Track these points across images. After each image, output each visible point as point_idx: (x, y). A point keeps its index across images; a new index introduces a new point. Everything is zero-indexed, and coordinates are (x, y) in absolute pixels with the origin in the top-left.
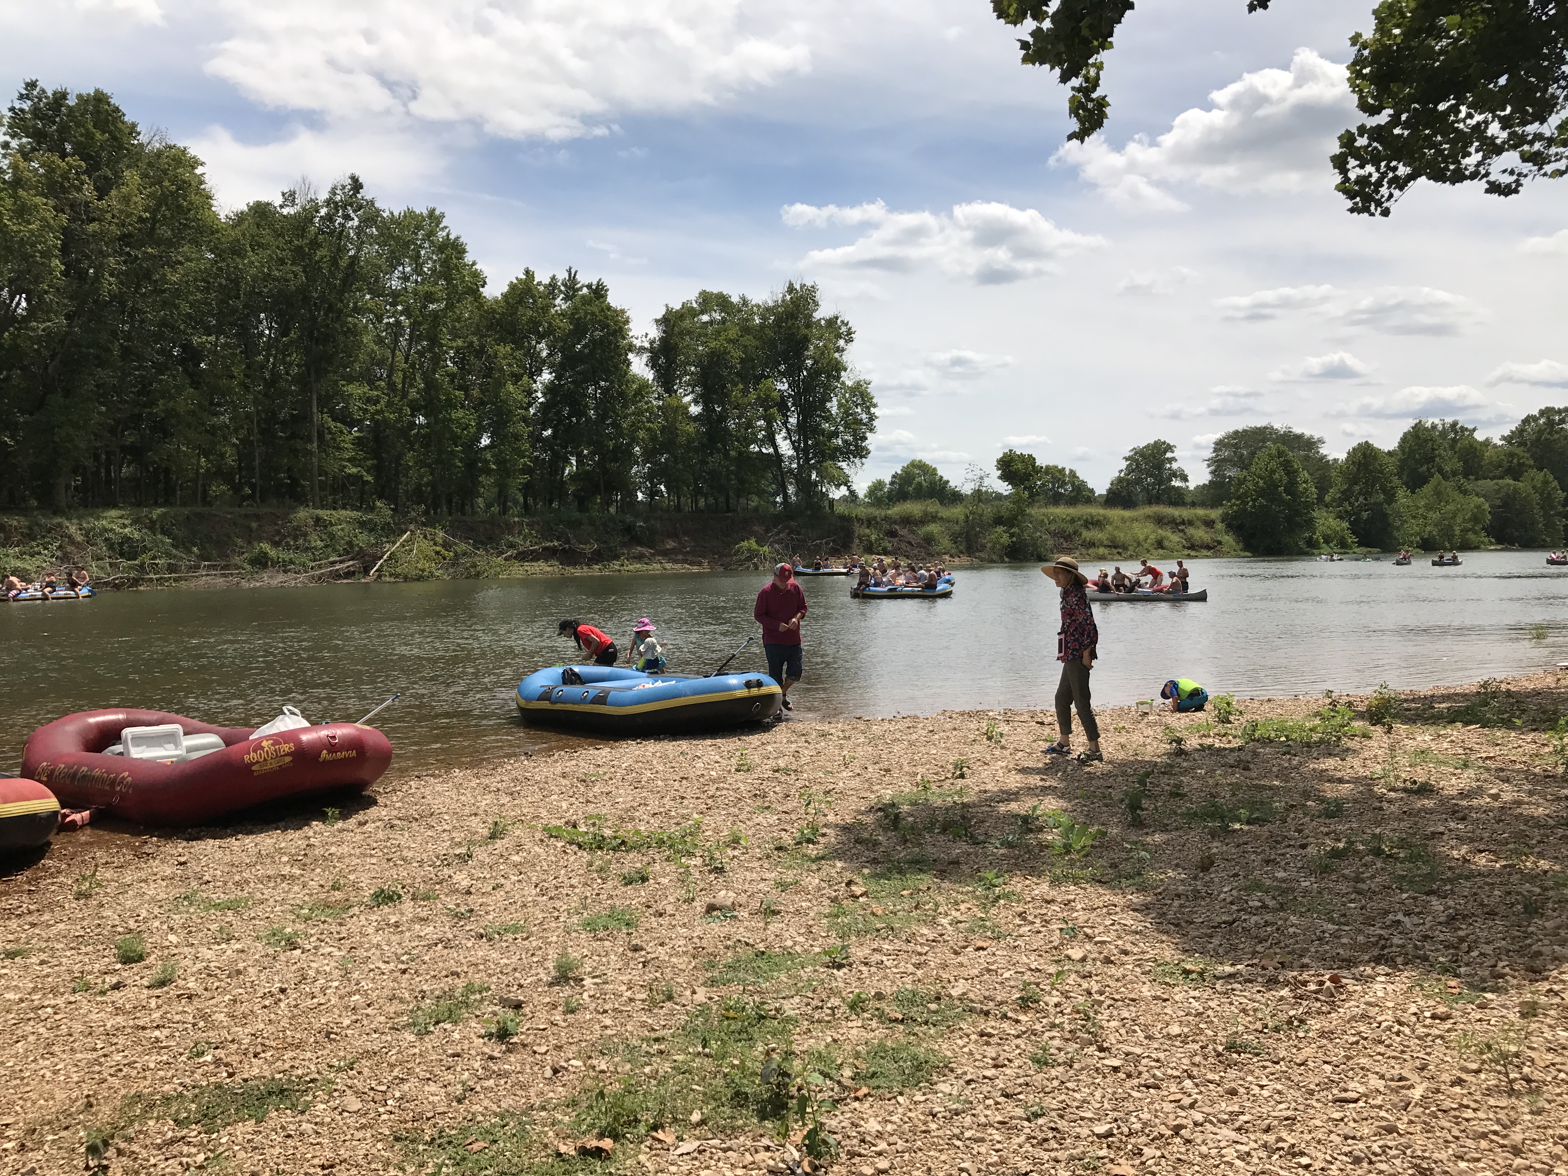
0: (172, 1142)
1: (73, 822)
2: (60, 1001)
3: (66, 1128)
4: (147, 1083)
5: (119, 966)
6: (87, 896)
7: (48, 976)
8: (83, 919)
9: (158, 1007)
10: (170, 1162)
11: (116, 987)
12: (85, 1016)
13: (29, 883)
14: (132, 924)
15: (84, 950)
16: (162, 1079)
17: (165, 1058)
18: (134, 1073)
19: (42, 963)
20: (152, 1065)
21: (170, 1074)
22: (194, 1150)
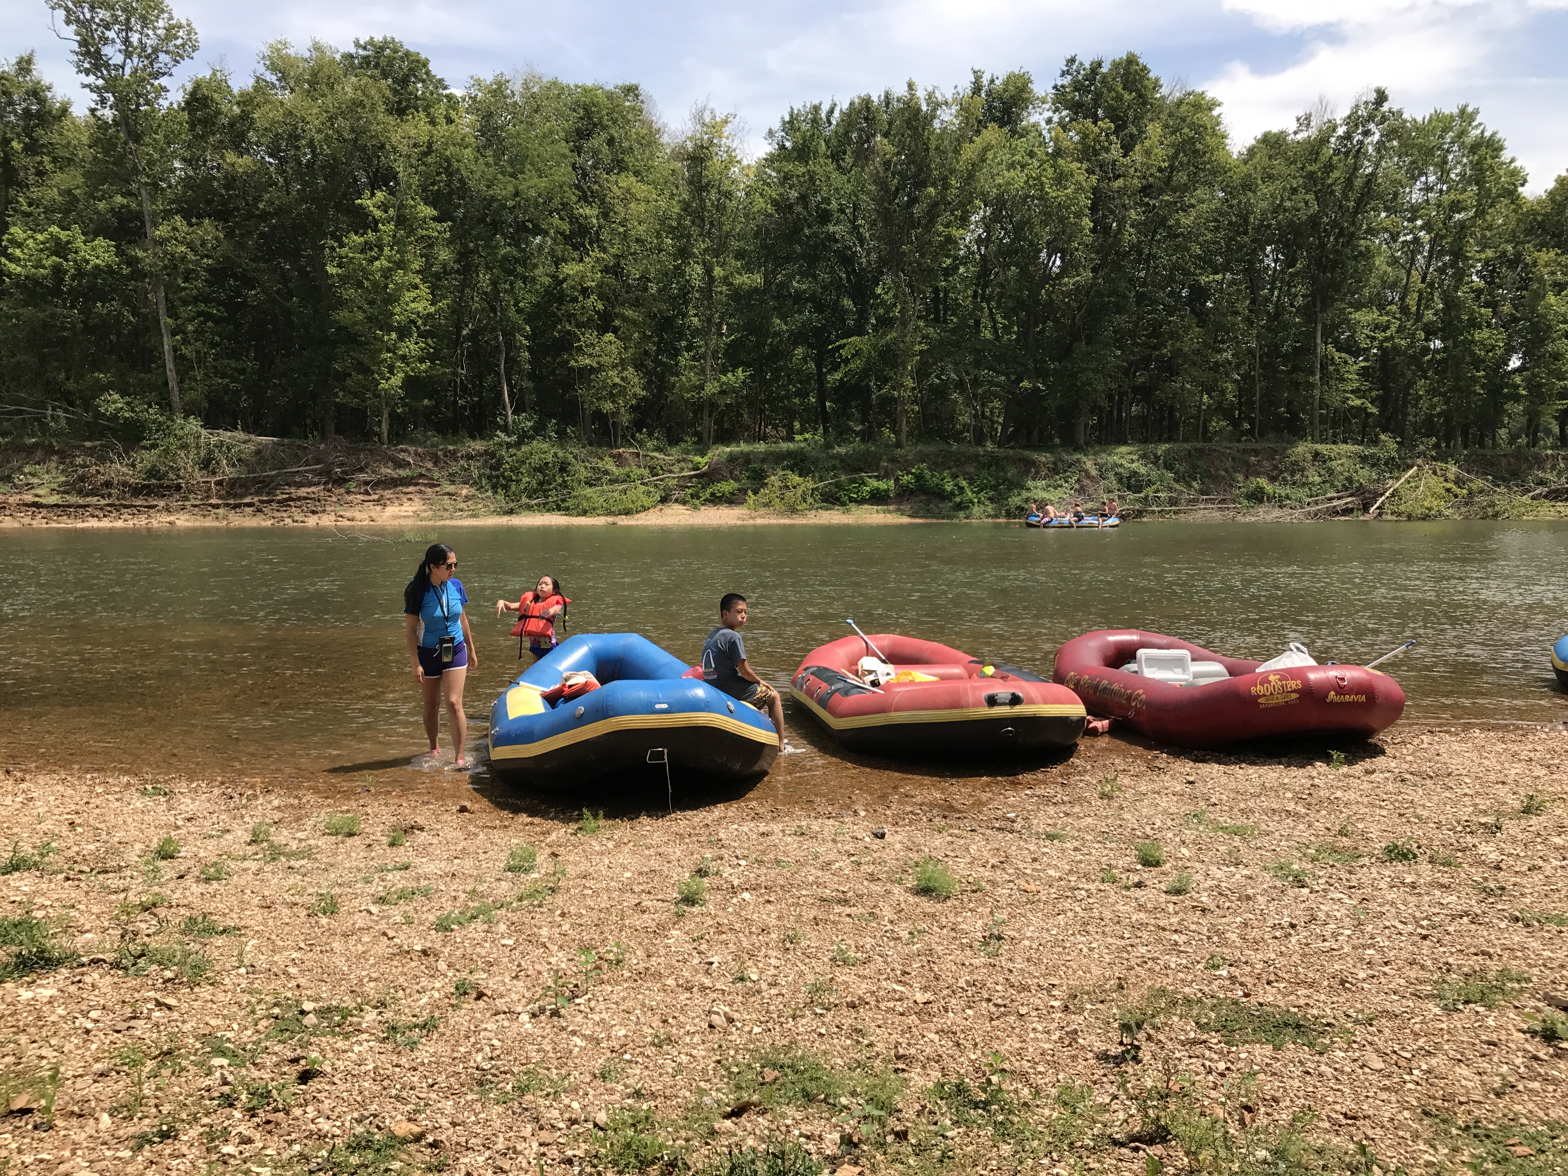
0: (1194, 1042)
1: (1095, 728)
2: (1092, 887)
3: (1102, 1002)
4: (1170, 980)
5: (1139, 867)
6: (1110, 798)
7: (1081, 862)
8: (1107, 817)
9: (1176, 913)
10: (1193, 1060)
11: (1139, 885)
12: (1113, 905)
13: (1062, 777)
14: (1148, 829)
15: (1108, 845)
16: (1182, 980)
17: (1184, 961)
18: (1157, 968)
19: (1076, 849)
20: (1173, 966)
21: (1190, 978)
22: (1216, 1057)
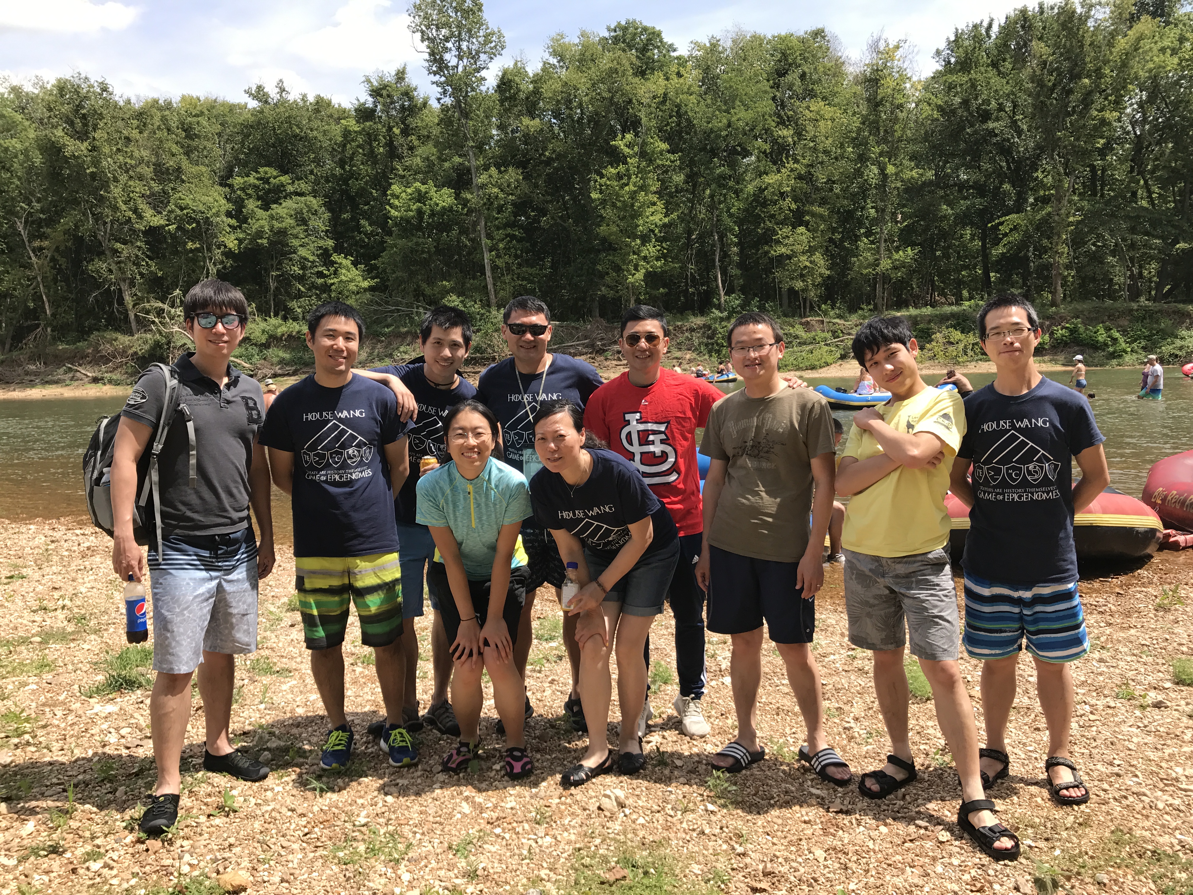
1: (1176, 543)
2: (1101, 703)
4: (1147, 824)
5: (1168, 685)
6: (1167, 610)
8: (1154, 630)
11: (1158, 705)
12: (1118, 724)
13: (1121, 587)
15: (1144, 658)
16: (1163, 826)
17: (1177, 802)
